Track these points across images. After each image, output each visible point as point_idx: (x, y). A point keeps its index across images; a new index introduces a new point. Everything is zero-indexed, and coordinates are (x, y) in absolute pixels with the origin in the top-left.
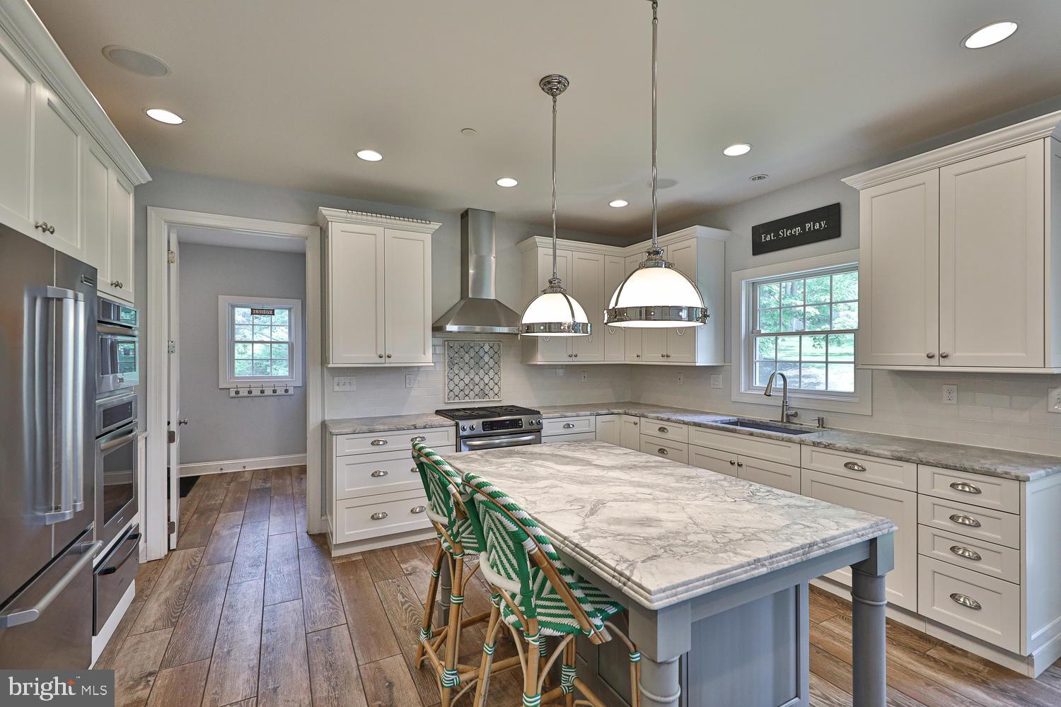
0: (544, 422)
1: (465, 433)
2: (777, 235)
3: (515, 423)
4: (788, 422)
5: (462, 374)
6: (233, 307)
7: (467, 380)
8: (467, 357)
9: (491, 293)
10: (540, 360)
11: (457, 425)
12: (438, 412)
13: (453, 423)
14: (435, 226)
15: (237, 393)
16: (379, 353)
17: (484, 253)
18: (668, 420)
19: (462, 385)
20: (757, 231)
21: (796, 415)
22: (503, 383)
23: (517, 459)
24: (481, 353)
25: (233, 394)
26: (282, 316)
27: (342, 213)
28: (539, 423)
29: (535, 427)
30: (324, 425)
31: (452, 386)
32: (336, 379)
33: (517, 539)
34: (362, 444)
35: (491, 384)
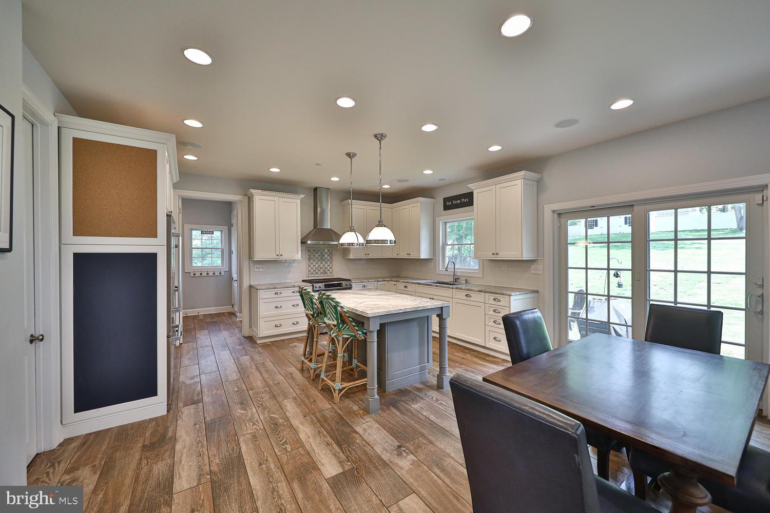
0: (353, 285)
1: (317, 289)
2: (452, 202)
3: (339, 285)
4: (456, 282)
5: (315, 263)
6: (192, 230)
7: (317, 266)
8: (317, 255)
9: (328, 226)
10: (351, 257)
11: (313, 286)
12: (303, 281)
13: (311, 285)
14: (302, 196)
15: (194, 274)
16: (277, 254)
17: (324, 207)
18: (408, 282)
19: (314, 268)
20: (445, 200)
21: (458, 278)
22: (334, 267)
23: (338, 294)
24: (324, 253)
25: (192, 275)
26: (217, 234)
27: (260, 191)
28: (350, 285)
29: (349, 286)
30: (251, 287)
31: (310, 269)
32: (256, 266)
33: (335, 307)
34: (270, 294)
35: (329, 268)
